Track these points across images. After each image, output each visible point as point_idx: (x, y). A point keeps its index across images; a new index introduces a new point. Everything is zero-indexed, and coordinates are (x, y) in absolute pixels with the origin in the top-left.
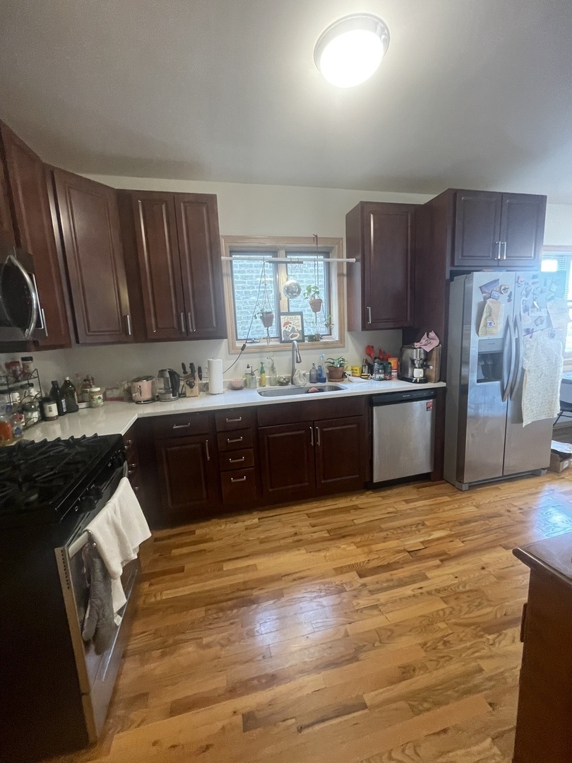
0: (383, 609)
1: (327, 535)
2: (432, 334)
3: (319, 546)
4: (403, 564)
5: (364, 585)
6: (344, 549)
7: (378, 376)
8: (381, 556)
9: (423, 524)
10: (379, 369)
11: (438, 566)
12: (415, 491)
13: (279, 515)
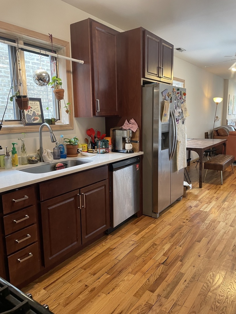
0: (179, 303)
1: (109, 276)
2: (132, 121)
3: (110, 286)
4: (166, 272)
5: (159, 296)
6: (128, 280)
7: (102, 151)
8: (152, 273)
9: (156, 245)
10: (102, 145)
11: (182, 265)
12: (134, 226)
13: (59, 278)
